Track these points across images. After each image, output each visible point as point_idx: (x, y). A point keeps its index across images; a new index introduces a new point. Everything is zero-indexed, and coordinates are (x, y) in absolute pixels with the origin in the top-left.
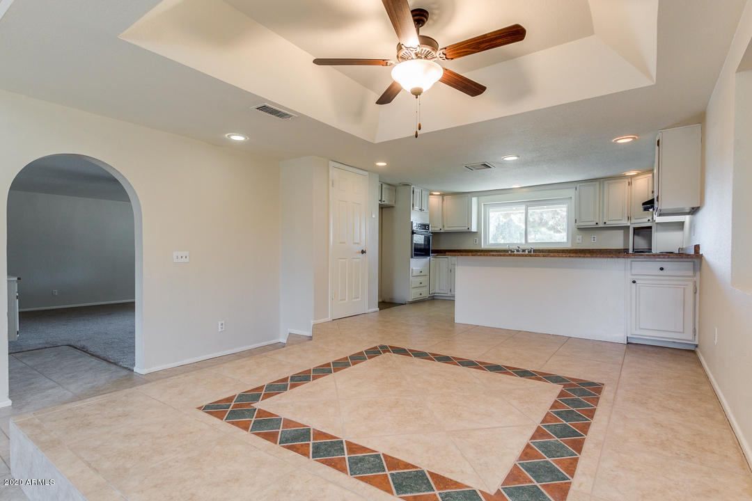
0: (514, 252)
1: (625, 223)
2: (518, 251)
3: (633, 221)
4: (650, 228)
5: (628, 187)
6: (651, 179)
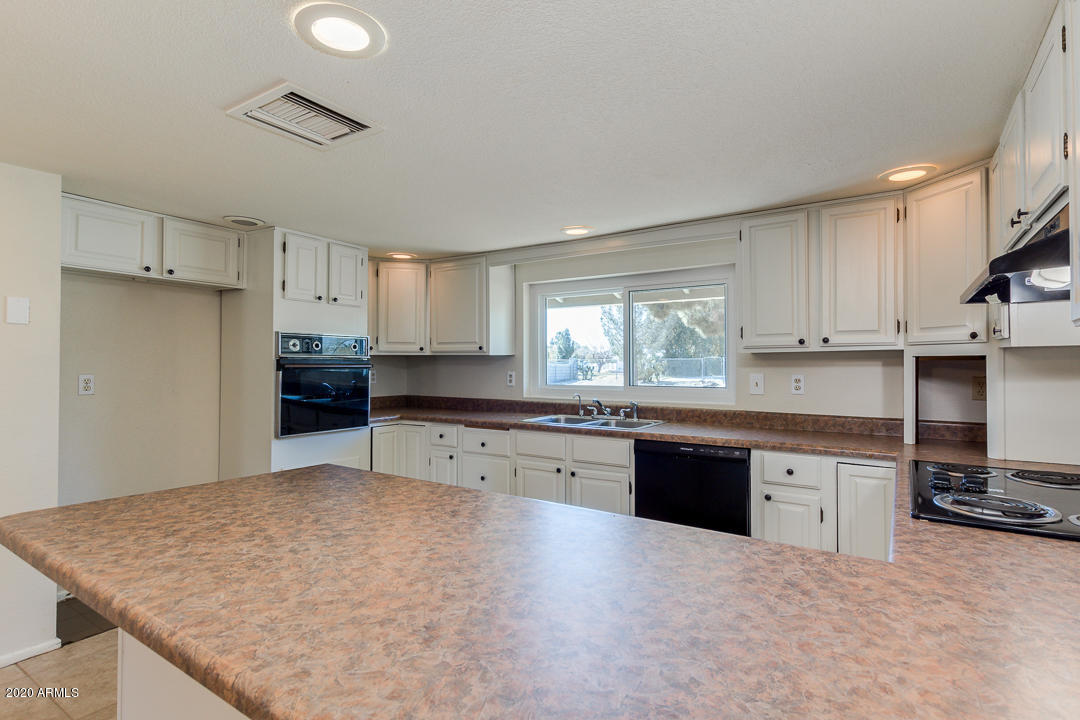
1: (889, 340)
3: (915, 335)
5: (893, 226)
6: (979, 189)
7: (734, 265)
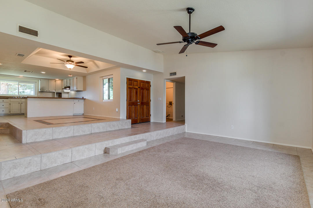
0: (15, 97)
1: (54, 91)
3: (56, 91)
4: (61, 93)
5: (55, 82)
6: (61, 81)
7: (36, 82)
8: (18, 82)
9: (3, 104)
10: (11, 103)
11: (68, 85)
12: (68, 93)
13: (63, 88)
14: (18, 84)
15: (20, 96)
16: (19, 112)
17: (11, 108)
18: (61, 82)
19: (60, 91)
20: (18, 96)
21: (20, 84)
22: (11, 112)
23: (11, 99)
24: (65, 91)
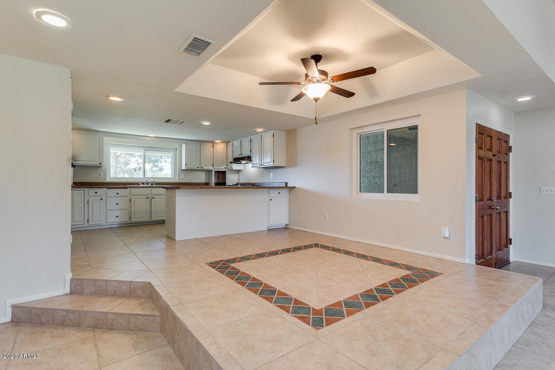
0: (139, 184)
1: (211, 168)
2: (143, 184)
3: (215, 167)
4: (225, 172)
5: (212, 148)
6: (225, 146)
7: (176, 149)
8: (142, 150)
9: (117, 200)
10: (132, 197)
11: (246, 153)
12: (238, 171)
13: (232, 160)
14: (142, 153)
15: (148, 181)
16: (147, 219)
17: (132, 209)
18: (225, 148)
19: (222, 169)
20: (144, 181)
21: (148, 153)
22: (133, 220)
23: (133, 190)
24: (236, 167)
